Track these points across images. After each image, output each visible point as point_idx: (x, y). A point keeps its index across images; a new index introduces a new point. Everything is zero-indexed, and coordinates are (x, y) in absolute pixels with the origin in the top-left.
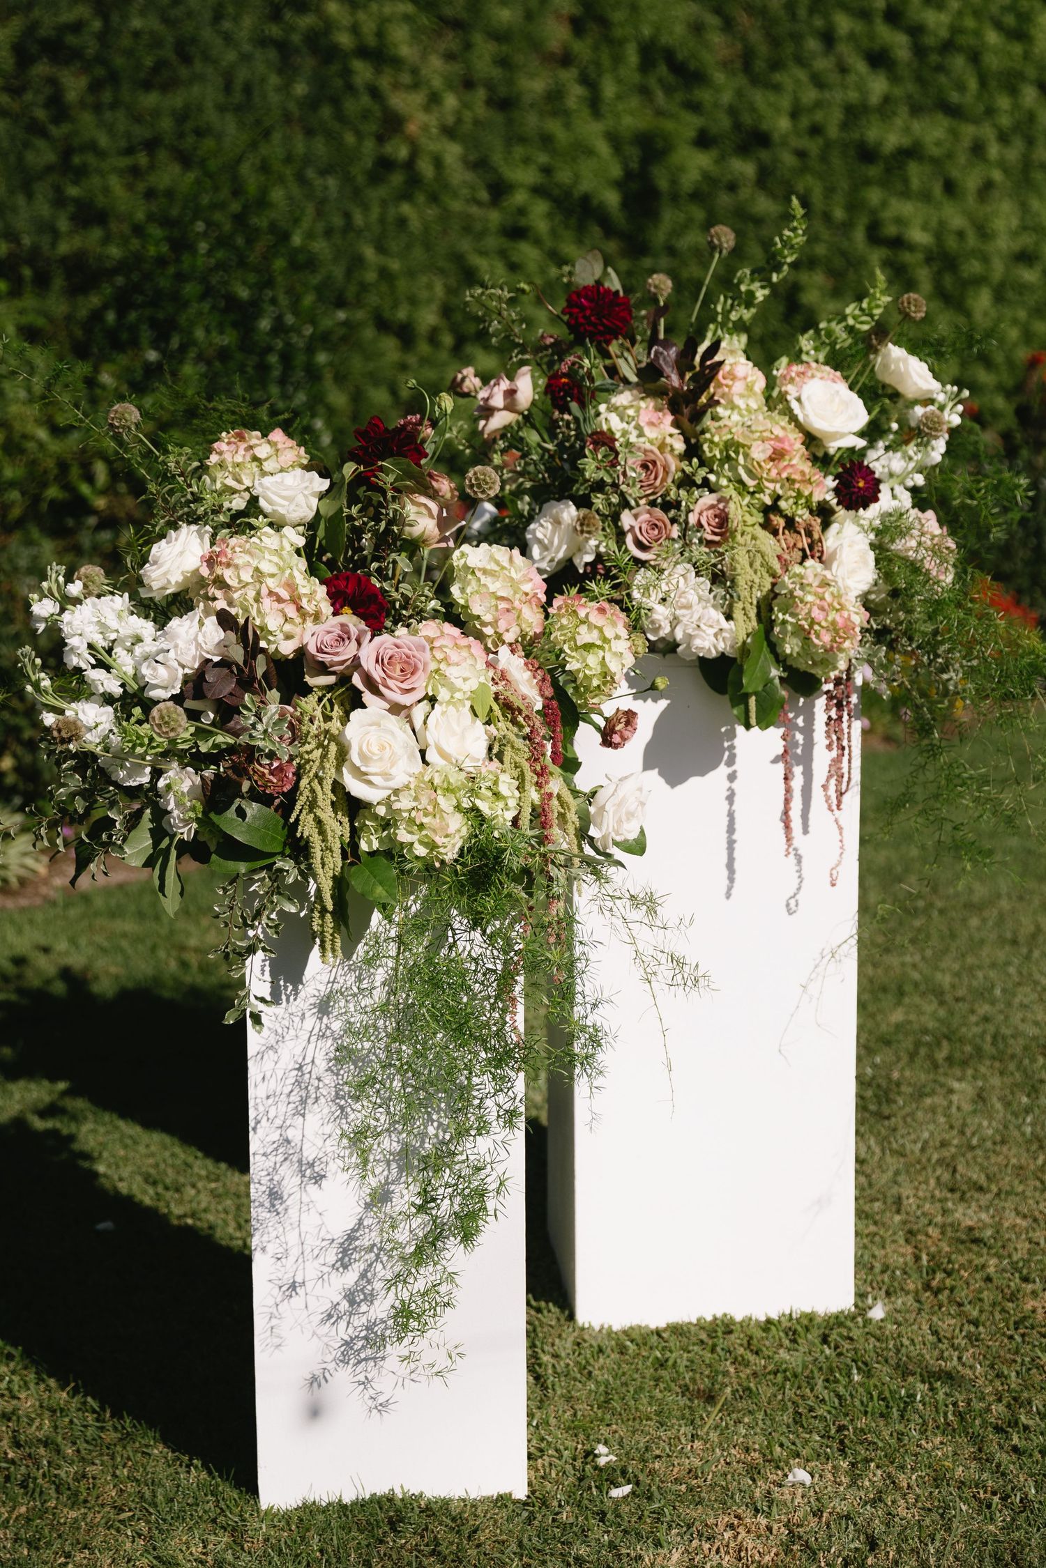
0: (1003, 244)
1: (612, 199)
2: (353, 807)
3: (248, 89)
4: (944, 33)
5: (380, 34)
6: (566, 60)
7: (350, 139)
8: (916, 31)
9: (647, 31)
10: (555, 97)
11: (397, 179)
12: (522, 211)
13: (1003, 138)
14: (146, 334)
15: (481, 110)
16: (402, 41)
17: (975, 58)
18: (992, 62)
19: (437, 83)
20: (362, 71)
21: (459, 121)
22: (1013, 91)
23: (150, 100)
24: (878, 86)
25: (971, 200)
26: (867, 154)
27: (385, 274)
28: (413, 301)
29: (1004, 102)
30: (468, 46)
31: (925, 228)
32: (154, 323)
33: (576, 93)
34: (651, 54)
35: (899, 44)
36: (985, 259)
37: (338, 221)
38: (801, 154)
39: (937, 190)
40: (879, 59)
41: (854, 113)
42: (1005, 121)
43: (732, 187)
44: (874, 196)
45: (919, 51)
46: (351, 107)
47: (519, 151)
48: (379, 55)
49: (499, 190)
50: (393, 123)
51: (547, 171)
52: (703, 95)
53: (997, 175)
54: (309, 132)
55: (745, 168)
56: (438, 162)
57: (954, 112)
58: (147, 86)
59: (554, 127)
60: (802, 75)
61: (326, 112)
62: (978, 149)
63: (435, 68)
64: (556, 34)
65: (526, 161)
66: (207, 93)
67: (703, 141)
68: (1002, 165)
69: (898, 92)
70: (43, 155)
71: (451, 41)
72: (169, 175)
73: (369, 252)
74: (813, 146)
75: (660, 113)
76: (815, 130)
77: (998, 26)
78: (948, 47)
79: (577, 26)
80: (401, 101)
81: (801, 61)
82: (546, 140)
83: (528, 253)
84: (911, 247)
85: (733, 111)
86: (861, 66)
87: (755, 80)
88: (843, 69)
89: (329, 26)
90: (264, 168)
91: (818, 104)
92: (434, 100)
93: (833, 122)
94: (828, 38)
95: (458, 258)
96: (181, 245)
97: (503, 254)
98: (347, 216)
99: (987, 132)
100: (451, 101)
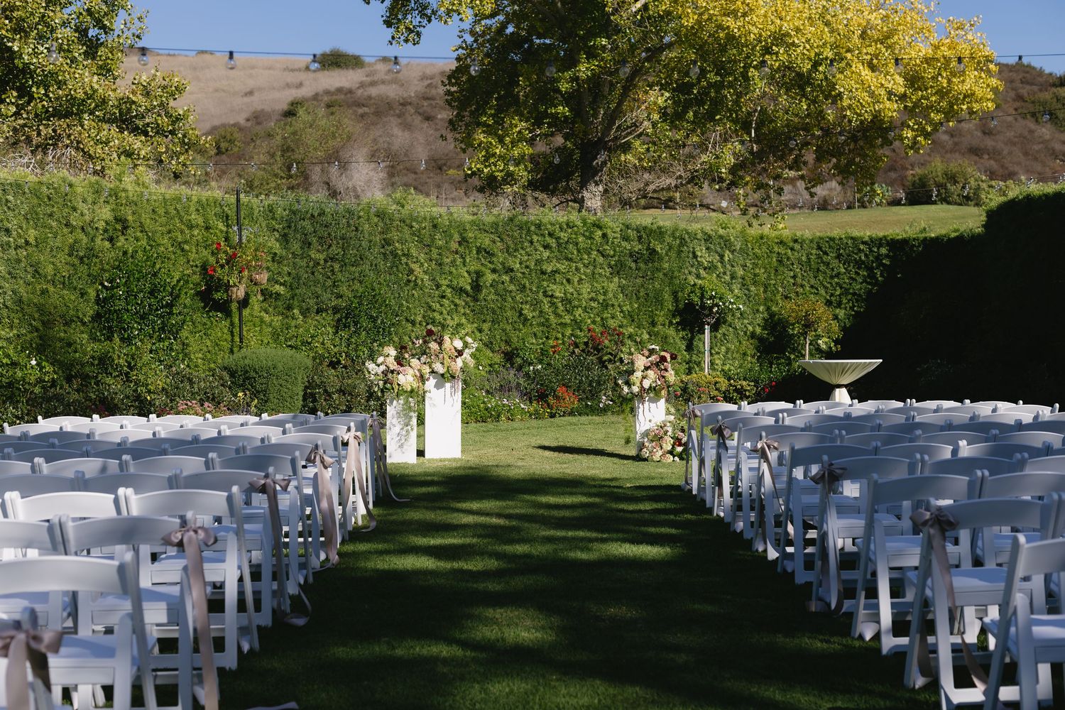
0: (586, 296)
1: (468, 288)
2: (399, 385)
3: (376, 265)
4: (566, 239)
5: (408, 251)
6: (457, 253)
7: (400, 275)
8: (558, 238)
9: (478, 245)
10: (454, 262)
11: (412, 284)
12: (444, 291)
13: (586, 266)
14: (352, 324)
15: (434, 266)
16: (414, 252)
17: (577, 244)
18: (581, 245)
19: (422, 261)
20: (404, 260)
21: (428, 269)
22: (589, 254)
23: (353, 269)
24: (546, 254)
25: (576, 283)
26: (543, 273)
27: (408, 308)
28: (415, 314)
29: (586, 257)
30: (431, 251)
31: (560, 292)
32: (354, 322)
33: (459, 261)
34: (479, 250)
35: (553, 242)
36: (580, 300)
37: (397, 295)
38: (523, 273)
39: (564, 281)
40: (546, 247)
41: (538, 262)
42: (586, 262)
43: (503, 283)
44: (545, 284)
45: (559, 245)
46: (400, 267)
47: (444, 276)
48: (407, 255)
49: (438, 286)
50: (411, 271)
51: (451, 281)
52: (494, 259)
53: (583, 277)
54: (390, 274)
55: (506, 278)
56: (422, 280)
57: (571, 260)
58: (353, 266)
59: (453, 270)
60: (523, 252)
61: (395, 269)
62: (577, 269)
63: (422, 257)
64: (454, 246)
65: (445, 279)
66: (366, 267)
67: (494, 271)
68: (585, 274)
69: (552, 255)
70: (329, 283)
71: (426, 250)
72: (357, 286)
73: (404, 303)
74: (526, 271)
75: (482, 264)
76: (527, 267)
77: (584, 235)
78: (567, 242)
79: (460, 244)
80: (413, 266)
81: (522, 248)
82: (451, 273)
83: (446, 302)
84: (556, 298)
85: (503, 264)
86: (541, 249)
87: (509, 254)
88: (536, 250)
89: (396, 249)
90: (380, 283)
91: (528, 260)
92: (422, 265)
93: (532, 265)
94: (531, 242)
95: (428, 303)
96: (360, 304)
97: (439, 302)
98: (399, 294)
99: (580, 265)
100: (426, 265)
